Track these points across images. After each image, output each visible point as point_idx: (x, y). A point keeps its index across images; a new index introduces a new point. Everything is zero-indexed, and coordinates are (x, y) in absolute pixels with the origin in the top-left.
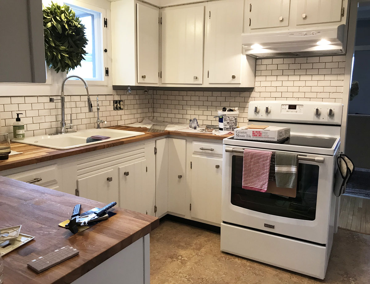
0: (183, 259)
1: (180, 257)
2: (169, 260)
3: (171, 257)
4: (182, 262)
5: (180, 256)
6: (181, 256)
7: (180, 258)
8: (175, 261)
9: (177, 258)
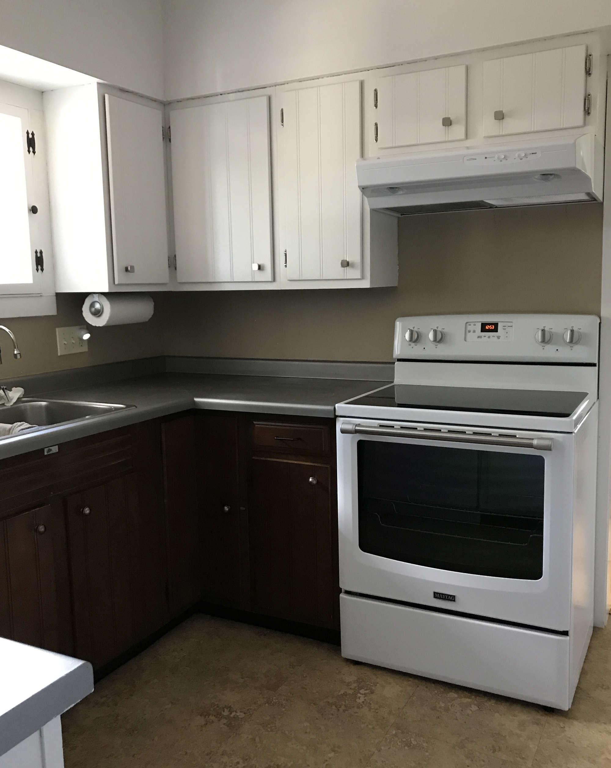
0: (234, 717)
1: (226, 710)
2: (199, 720)
3: (204, 714)
4: (229, 725)
5: (226, 707)
6: (230, 707)
7: (226, 713)
8: (213, 722)
9: (219, 716)
